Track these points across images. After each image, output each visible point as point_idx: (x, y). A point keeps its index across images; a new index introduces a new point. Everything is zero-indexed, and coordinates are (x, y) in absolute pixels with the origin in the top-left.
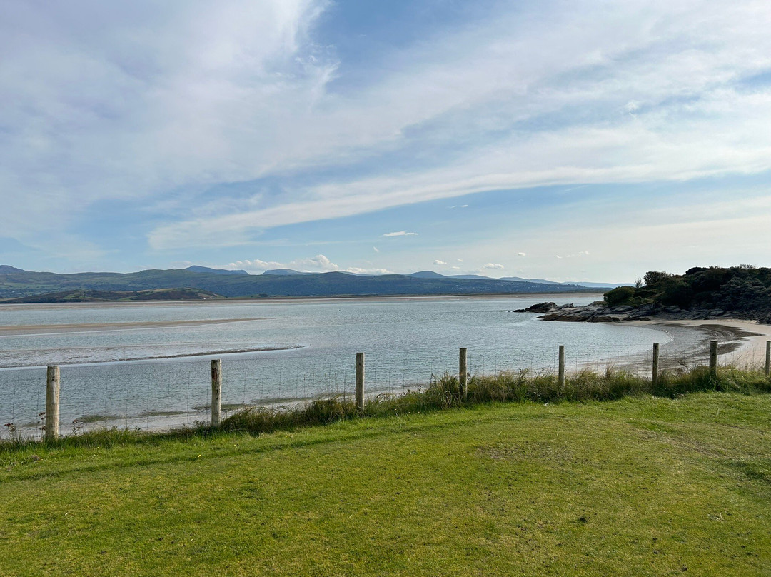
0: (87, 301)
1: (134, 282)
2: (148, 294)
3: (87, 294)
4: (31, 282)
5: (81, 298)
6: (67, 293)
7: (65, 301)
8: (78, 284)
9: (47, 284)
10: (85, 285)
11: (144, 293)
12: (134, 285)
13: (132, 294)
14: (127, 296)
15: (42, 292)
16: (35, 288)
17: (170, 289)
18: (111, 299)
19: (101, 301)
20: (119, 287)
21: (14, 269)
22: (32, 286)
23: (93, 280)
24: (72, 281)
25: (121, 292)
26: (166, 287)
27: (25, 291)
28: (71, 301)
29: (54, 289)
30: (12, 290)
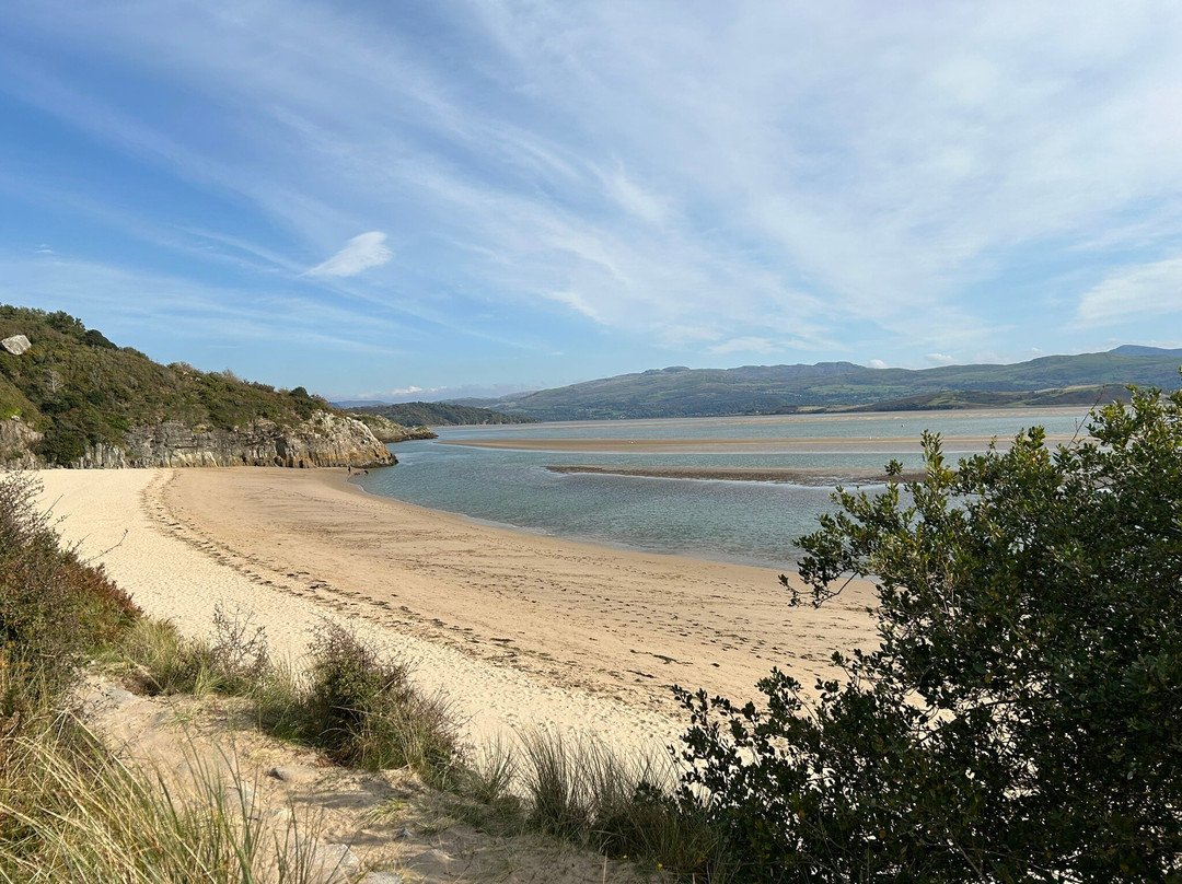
0: (960, 408)
1: (1023, 377)
2: (1054, 396)
3: (959, 397)
4: (877, 383)
5: (951, 403)
6: (932, 397)
7: (930, 408)
8: (938, 384)
9: (897, 384)
10: (949, 385)
11: (1048, 393)
12: (1022, 382)
13: (1027, 397)
14: (1021, 399)
15: (892, 396)
16: (881, 391)
17: (1094, 387)
18: (997, 404)
19: (980, 407)
20: (1000, 385)
21: (854, 366)
22: (879, 388)
23: (959, 378)
24: (929, 379)
25: (1010, 393)
26: (1078, 384)
27: (869, 395)
28: (938, 408)
29: (905, 391)
30: (854, 395)
